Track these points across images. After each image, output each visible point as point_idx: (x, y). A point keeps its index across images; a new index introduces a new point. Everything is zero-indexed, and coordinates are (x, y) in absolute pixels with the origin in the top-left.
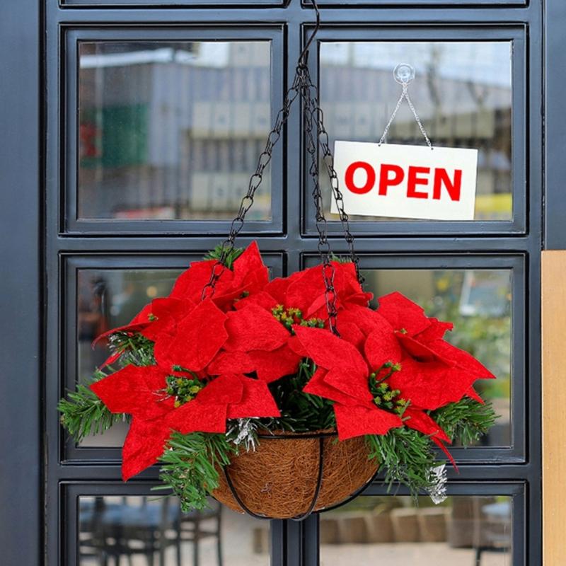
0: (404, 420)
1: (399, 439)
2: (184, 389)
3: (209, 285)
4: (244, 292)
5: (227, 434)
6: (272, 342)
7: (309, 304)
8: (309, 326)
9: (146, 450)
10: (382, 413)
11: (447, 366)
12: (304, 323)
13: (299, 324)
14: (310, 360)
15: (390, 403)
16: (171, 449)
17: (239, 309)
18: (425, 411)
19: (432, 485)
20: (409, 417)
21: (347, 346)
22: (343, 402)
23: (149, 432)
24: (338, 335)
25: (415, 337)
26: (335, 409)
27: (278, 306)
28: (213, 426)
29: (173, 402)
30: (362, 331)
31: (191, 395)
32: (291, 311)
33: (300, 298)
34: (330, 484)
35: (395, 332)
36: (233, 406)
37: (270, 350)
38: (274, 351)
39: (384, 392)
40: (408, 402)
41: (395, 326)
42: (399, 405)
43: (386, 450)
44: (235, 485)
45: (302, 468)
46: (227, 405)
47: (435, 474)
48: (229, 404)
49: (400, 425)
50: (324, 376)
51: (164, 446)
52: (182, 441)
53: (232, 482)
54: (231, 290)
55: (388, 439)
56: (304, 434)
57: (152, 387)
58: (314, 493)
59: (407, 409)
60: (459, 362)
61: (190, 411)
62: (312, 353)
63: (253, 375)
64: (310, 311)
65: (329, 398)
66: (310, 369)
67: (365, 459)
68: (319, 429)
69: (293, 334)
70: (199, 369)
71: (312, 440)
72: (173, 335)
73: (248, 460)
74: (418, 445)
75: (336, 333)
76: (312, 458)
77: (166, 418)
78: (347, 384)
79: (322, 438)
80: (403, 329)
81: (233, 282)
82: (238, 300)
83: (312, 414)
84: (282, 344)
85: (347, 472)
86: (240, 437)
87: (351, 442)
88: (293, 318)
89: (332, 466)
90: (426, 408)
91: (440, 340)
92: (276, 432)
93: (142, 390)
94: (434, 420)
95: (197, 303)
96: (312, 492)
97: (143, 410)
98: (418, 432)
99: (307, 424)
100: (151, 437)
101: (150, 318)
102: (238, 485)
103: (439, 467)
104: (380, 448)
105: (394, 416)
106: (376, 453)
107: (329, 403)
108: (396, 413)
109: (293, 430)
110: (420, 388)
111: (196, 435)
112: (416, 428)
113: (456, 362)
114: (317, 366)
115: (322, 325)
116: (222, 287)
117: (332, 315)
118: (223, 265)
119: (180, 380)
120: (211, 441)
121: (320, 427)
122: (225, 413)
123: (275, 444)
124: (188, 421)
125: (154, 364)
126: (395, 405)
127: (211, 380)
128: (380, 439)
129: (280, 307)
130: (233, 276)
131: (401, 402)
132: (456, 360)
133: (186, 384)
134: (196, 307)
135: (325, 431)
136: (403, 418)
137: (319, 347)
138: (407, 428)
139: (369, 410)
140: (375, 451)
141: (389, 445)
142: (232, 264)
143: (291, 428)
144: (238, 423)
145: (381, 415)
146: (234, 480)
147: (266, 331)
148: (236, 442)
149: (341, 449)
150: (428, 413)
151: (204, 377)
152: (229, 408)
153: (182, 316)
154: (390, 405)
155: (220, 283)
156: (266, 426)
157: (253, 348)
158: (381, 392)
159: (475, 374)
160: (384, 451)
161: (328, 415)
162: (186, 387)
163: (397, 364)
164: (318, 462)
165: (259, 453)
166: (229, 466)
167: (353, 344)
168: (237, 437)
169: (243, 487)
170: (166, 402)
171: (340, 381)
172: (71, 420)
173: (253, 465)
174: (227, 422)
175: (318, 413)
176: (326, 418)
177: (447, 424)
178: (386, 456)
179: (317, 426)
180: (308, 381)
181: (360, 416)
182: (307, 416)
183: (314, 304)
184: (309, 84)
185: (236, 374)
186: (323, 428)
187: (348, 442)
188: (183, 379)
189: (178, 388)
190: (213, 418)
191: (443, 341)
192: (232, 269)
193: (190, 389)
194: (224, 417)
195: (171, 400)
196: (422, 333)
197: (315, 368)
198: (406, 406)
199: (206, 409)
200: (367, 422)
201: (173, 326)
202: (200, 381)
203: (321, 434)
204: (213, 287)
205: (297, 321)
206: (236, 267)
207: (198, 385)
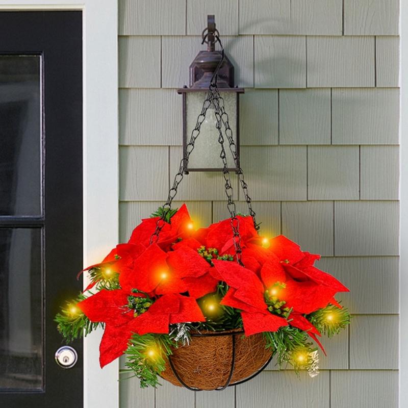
0: (288, 321)
1: (286, 334)
2: (140, 305)
3: (155, 234)
4: (179, 238)
5: (170, 335)
6: (198, 271)
7: (223, 245)
8: (223, 260)
9: (116, 346)
10: (273, 317)
11: (317, 284)
12: (219, 258)
13: (216, 258)
14: (224, 282)
15: (279, 310)
16: (133, 345)
17: (176, 249)
18: (303, 315)
19: (309, 364)
20: (292, 319)
21: (249, 272)
22: (247, 310)
23: (117, 334)
24: (243, 265)
25: (294, 265)
26: (242, 315)
27: (202, 247)
28: (160, 329)
29: (133, 314)
30: (258, 262)
31: (145, 308)
32: (210, 250)
33: (216, 241)
34: (240, 366)
35: (281, 262)
36: (173, 315)
37: (197, 277)
38: (199, 278)
39: (274, 303)
40: (291, 309)
41: (281, 258)
42: (286, 311)
43: (277, 342)
44: (176, 368)
45: (221, 356)
46: (169, 315)
47: (311, 357)
48: (171, 314)
49: (287, 325)
50: (233, 293)
51: (127, 343)
52: (140, 339)
53: (174, 366)
54: (170, 237)
55: (278, 334)
56: (221, 332)
57: (118, 304)
58: (229, 373)
59: (291, 314)
60: (325, 282)
61: (145, 319)
62: (225, 278)
63: (186, 294)
64: (223, 250)
65: (237, 308)
66: (224, 289)
67: (263, 348)
68: (232, 329)
69: (212, 266)
70: (149, 291)
71: (227, 337)
72: (131, 268)
73: (184, 351)
74: (299, 338)
75: (241, 264)
76: (227, 349)
77: (128, 324)
78: (250, 298)
79: (234, 335)
80: (287, 260)
81: (170, 232)
82: (174, 244)
83: (227, 319)
84: (205, 272)
85: (251, 358)
86: (178, 336)
87: (254, 338)
88: (212, 255)
89: (241, 354)
90: (302, 313)
91: (312, 267)
92: (203, 332)
93: (112, 306)
94: (309, 321)
95: (147, 247)
96: (228, 372)
97: (113, 320)
98: (299, 329)
99: (223, 326)
100: (119, 338)
101: (116, 258)
102: (178, 368)
103: (313, 352)
104: (273, 341)
105: (282, 319)
106: (270, 345)
107: (238, 311)
108: (283, 317)
109: (215, 331)
110: (299, 299)
111: (149, 335)
112: (297, 326)
113: (322, 281)
114: (229, 287)
115: (232, 259)
116: (164, 235)
117: (238, 252)
118: (164, 220)
119: (137, 299)
120: (159, 339)
121: (232, 327)
122: (168, 319)
123: (202, 340)
124: (143, 326)
125: (119, 288)
126: (283, 311)
127: (158, 298)
128: (273, 335)
129: (203, 248)
130: (171, 228)
131: (287, 309)
132: (322, 280)
133: (141, 302)
134: (147, 249)
135: (236, 331)
136: (288, 320)
137: (230, 274)
138: (291, 327)
139: (265, 315)
140: (270, 342)
141: (279, 338)
142: (170, 220)
143: (213, 329)
144: (177, 327)
145: (273, 318)
146: (175, 365)
147: (194, 264)
148: (176, 339)
149: (246, 342)
150: (305, 316)
151: (153, 296)
152: (170, 317)
153: (137, 255)
154: (279, 312)
155: (163, 233)
156: (196, 328)
157: (185, 276)
158: (273, 303)
159: (335, 289)
160: (276, 343)
161: (237, 319)
162: (141, 303)
163: (283, 284)
164: (232, 352)
165: (192, 347)
166: (172, 356)
167: (253, 271)
168: (176, 336)
169: (182, 370)
170: (128, 314)
171: (245, 296)
172: (64, 327)
173: (187, 355)
174: (170, 326)
175: (231, 319)
176: (236, 322)
177: (318, 323)
178: (277, 346)
179: (230, 327)
180: (223, 297)
181: (259, 320)
182: (223, 321)
183: (226, 245)
184: (219, 97)
185: (174, 294)
186: (234, 328)
187: (251, 337)
188: (139, 298)
189: (136, 304)
190: (160, 324)
191: (313, 267)
192: (170, 223)
193: (144, 305)
194: (168, 323)
195: (132, 312)
196: (299, 262)
197: (228, 287)
198: (290, 312)
199: (155, 318)
200: (264, 323)
201: (131, 263)
202: (150, 299)
203: (234, 332)
204: (157, 235)
205: (214, 256)
206: (172, 222)
207: (149, 302)
